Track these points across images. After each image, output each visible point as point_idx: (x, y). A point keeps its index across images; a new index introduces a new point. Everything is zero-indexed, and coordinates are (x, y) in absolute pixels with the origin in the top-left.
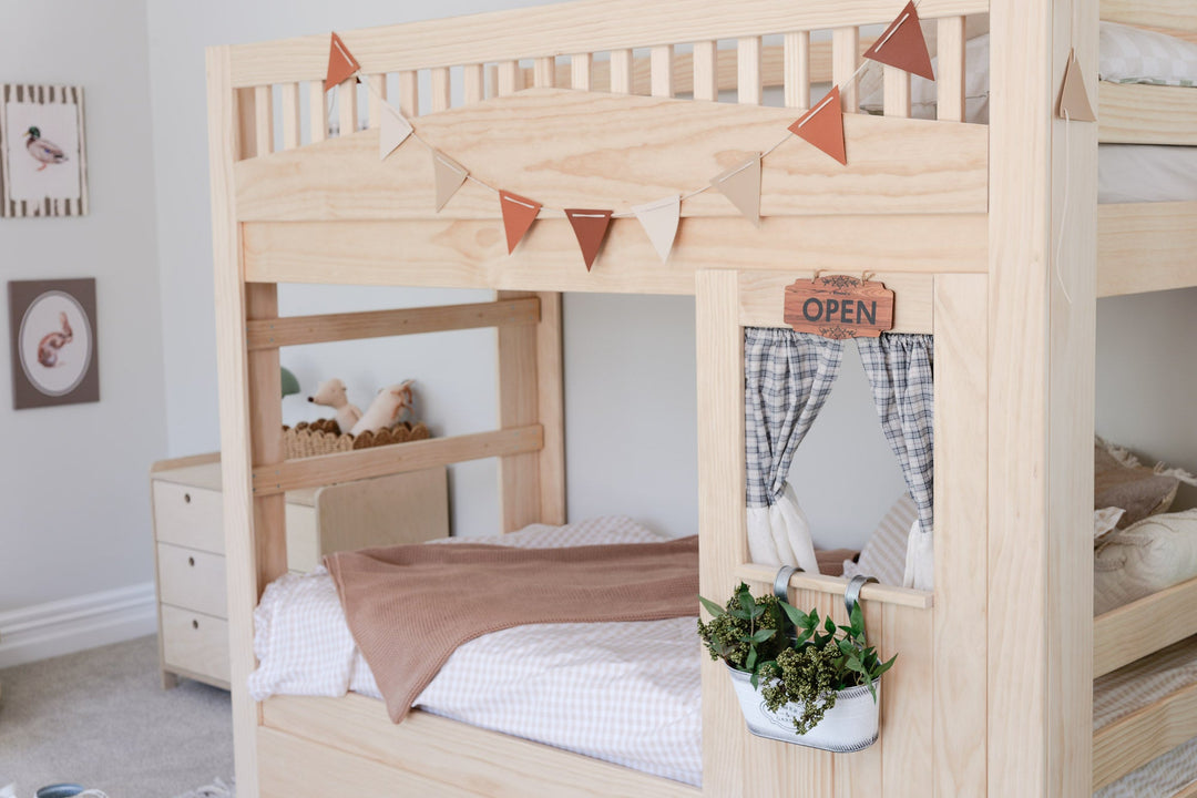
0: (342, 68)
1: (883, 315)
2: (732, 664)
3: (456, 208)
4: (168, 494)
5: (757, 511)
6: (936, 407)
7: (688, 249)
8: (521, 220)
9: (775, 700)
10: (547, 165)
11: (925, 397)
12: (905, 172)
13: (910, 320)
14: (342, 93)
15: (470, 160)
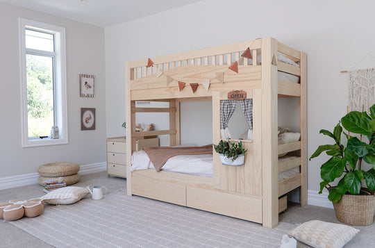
0: (150, 64)
1: (244, 96)
2: (220, 153)
3: (170, 85)
4: (110, 143)
5: (223, 130)
6: (253, 110)
7: (211, 89)
8: (182, 86)
9: (228, 157)
10: (187, 77)
11: (251, 109)
12: (248, 73)
13: (248, 97)
14: (150, 68)
15: (173, 77)
